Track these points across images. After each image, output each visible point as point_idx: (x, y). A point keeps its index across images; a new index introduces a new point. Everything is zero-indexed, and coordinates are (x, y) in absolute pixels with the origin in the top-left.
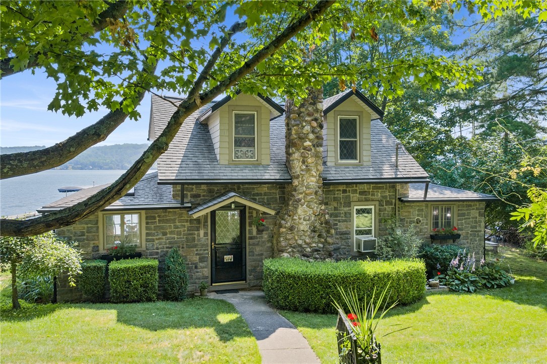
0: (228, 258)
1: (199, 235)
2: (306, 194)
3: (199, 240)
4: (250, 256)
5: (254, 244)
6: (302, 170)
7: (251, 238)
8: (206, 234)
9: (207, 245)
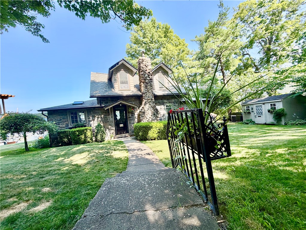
0: (121, 125)
1: (109, 118)
2: (148, 100)
3: (109, 119)
4: (129, 124)
5: (131, 120)
6: (146, 91)
7: (129, 118)
8: (112, 117)
9: (113, 121)
